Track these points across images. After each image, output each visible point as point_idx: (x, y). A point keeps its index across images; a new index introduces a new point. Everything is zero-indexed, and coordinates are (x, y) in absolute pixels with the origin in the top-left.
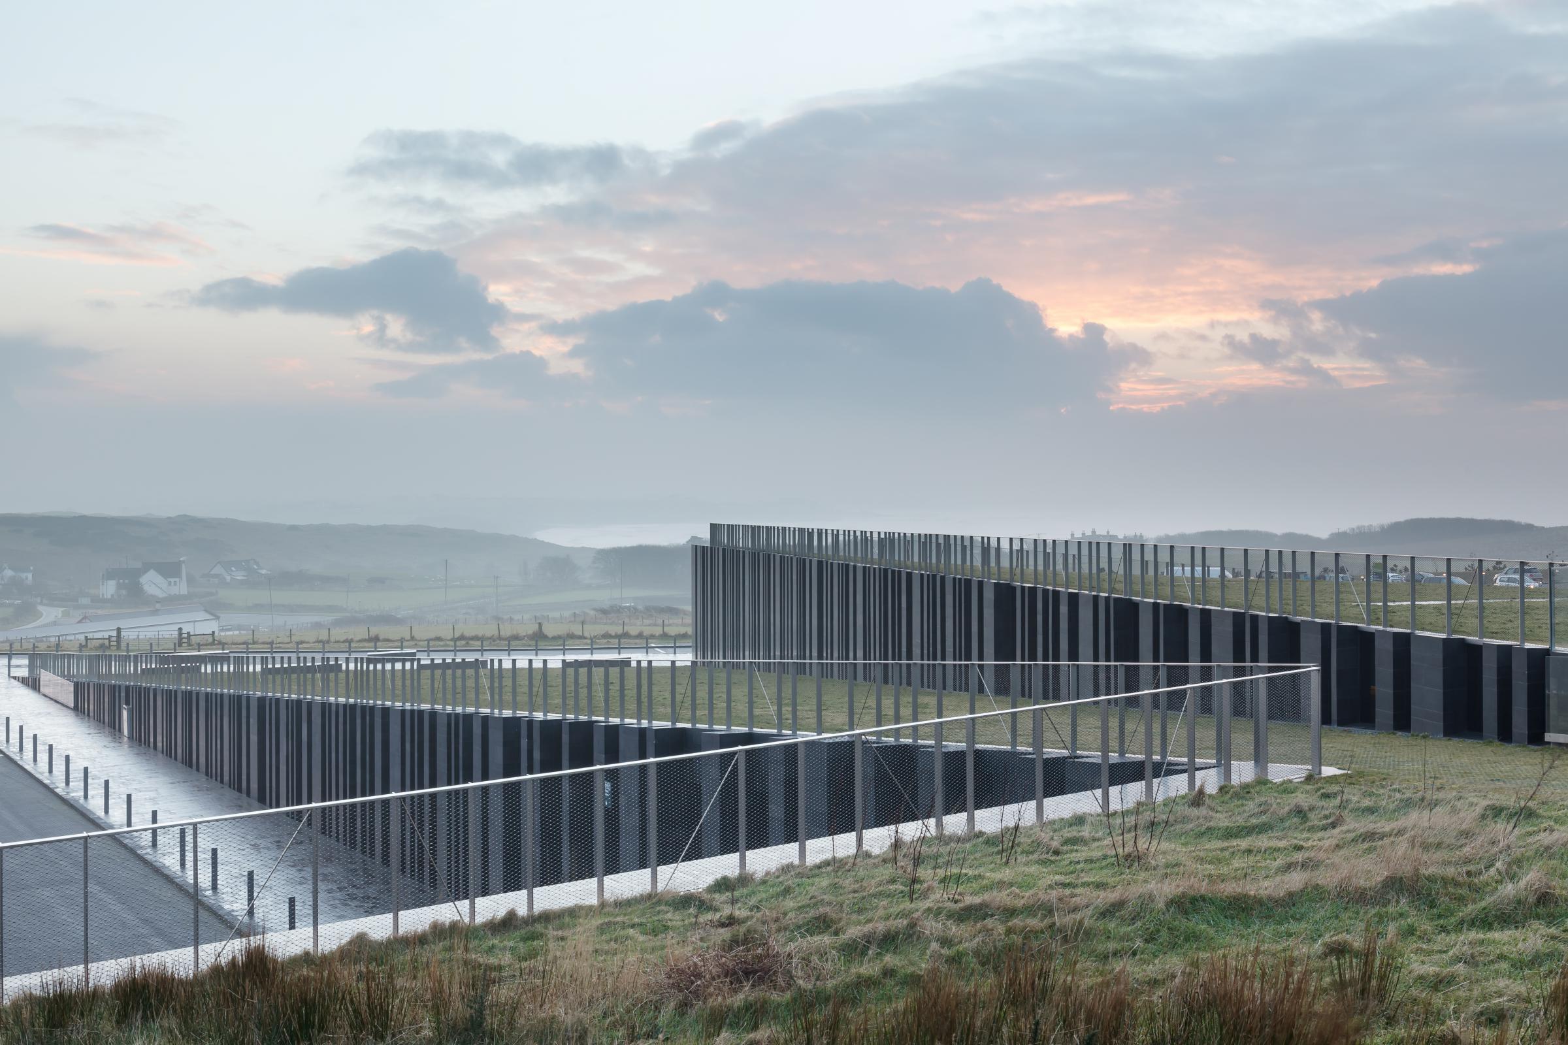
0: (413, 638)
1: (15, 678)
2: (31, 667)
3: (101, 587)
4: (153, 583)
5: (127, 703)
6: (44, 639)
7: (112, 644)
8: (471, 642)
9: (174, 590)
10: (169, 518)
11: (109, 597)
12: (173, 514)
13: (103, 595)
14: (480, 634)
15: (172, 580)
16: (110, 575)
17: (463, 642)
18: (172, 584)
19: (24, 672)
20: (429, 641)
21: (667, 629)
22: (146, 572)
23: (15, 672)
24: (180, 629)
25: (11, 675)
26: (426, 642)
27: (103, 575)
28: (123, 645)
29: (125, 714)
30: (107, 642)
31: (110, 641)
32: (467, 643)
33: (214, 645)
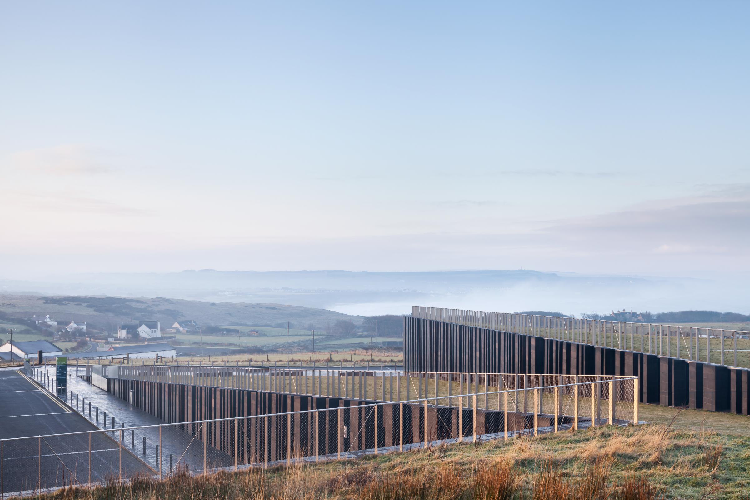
0: (268, 361)
1: (80, 376)
2: (87, 372)
3: (119, 333)
4: (144, 331)
5: (132, 389)
6: (92, 358)
7: (125, 361)
8: (296, 363)
9: (154, 335)
10: (152, 299)
11: (123, 338)
12: (154, 297)
13: (120, 337)
14: (301, 359)
15: (154, 330)
16: (123, 328)
17: (293, 363)
18: (154, 332)
19: (83, 374)
20: (275, 362)
21: (393, 358)
22: (140, 326)
23: (80, 374)
24: (157, 354)
25: (78, 375)
26: (274, 363)
27: (120, 327)
28: (130, 361)
29: (131, 394)
30: (122, 360)
31: (124, 360)
32: (295, 363)
33: (173, 362)
